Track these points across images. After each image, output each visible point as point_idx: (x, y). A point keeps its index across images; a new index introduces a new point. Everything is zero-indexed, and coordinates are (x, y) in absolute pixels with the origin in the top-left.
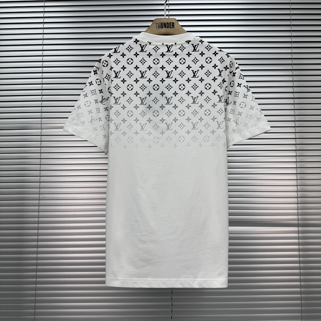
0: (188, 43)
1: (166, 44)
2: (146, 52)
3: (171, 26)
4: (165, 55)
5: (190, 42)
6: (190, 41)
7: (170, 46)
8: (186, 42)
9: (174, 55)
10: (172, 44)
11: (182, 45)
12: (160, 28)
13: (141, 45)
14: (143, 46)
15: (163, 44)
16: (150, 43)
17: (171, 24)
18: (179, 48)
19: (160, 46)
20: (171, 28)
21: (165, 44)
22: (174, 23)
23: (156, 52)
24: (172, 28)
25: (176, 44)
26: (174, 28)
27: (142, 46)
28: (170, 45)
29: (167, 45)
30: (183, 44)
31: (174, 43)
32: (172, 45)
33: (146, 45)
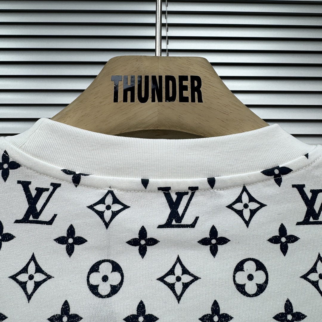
0: (279, 182)
1: (164, 182)
2: (50, 223)
3: (187, 94)
4: (153, 242)
5: (284, 177)
6: (286, 171)
7: (180, 195)
8: (268, 172)
9: (204, 242)
10: (192, 181)
11: (245, 189)
12: (133, 100)
13: (25, 185)
14: (40, 191)
15: (145, 183)
16: (77, 179)
17: (185, 83)
18: (230, 207)
19: (127, 190)
20: (185, 100)
21: (156, 181)
22: (198, 79)
23: (107, 225)
24: (193, 100)
25: (212, 182)
26: (200, 100)
27: (34, 193)
28: (185, 188)
29: (166, 190)
30: (252, 183)
31: (201, 181)
32: (194, 189)
33: (56, 186)
